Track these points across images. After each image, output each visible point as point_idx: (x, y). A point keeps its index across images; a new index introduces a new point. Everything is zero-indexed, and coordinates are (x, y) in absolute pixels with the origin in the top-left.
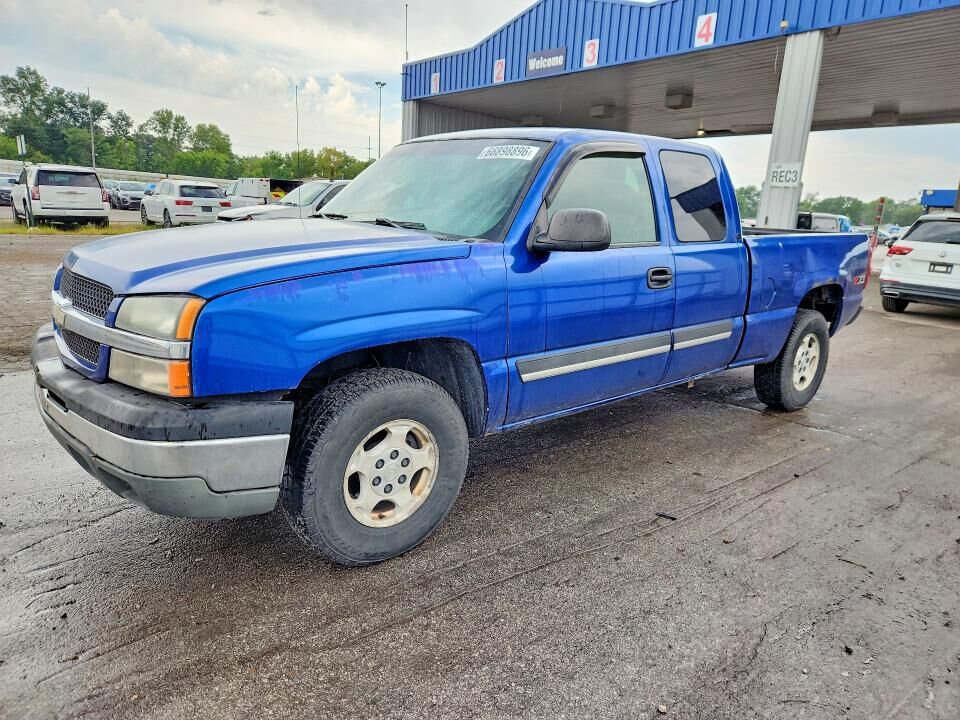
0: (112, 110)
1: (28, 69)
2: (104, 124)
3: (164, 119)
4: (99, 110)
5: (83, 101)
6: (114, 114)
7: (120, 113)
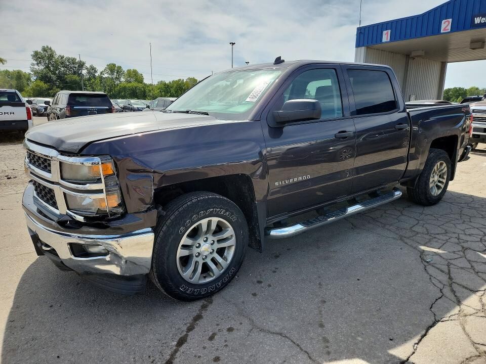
0: (88, 65)
1: (48, 47)
2: (84, 72)
3: (112, 68)
4: (81, 65)
5: (73, 61)
6: (88, 66)
7: (91, 66)
